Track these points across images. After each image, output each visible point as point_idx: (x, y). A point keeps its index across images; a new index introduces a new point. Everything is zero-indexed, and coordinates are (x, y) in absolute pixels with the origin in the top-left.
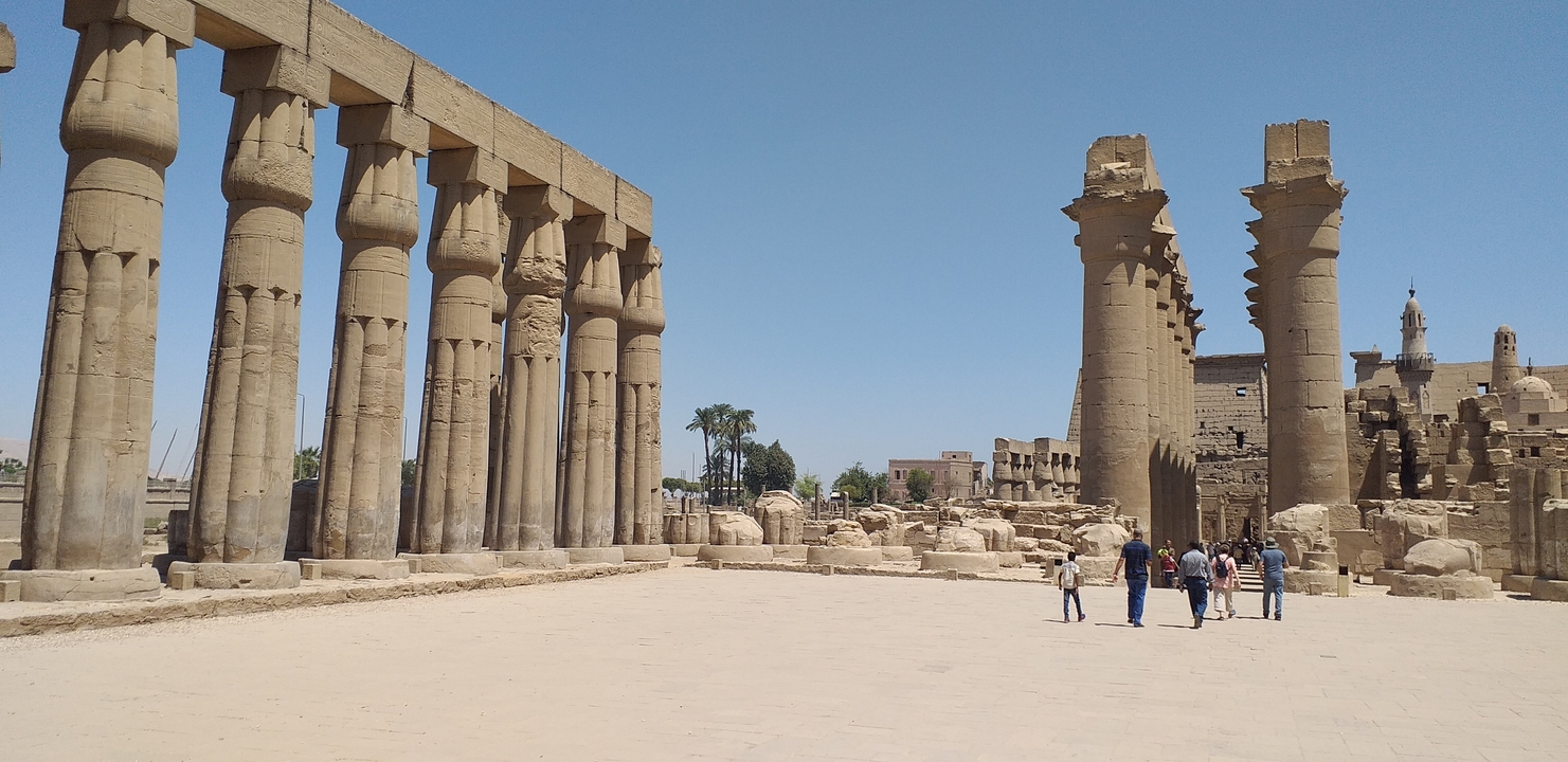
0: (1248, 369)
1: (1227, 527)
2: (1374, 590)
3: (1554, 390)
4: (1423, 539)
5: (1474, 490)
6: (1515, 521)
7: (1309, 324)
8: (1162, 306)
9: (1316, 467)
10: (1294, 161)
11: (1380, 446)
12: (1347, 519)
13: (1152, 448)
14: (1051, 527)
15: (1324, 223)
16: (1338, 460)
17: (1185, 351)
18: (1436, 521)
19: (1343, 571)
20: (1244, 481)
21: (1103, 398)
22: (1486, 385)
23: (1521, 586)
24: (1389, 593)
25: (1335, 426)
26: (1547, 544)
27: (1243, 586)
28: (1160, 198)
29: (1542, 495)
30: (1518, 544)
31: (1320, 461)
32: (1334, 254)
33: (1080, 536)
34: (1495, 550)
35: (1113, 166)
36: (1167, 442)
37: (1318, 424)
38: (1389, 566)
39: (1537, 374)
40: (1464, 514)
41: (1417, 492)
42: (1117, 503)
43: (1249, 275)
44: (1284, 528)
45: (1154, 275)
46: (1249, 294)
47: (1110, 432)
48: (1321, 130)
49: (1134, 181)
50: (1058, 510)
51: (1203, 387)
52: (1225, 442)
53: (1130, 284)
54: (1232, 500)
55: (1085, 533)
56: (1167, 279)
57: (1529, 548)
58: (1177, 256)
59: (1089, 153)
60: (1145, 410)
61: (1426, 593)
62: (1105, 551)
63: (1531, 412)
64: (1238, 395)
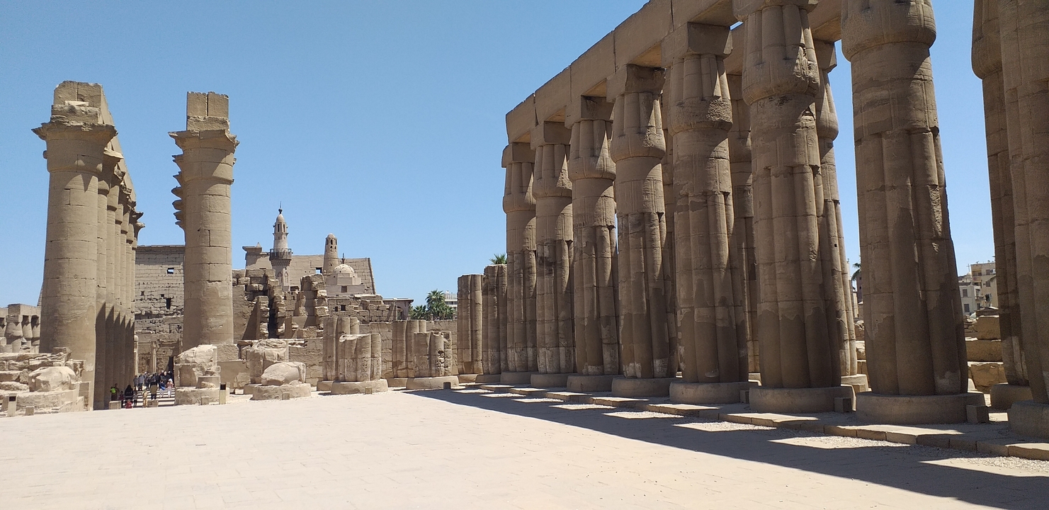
0: (177, 256)
1: (157, 364)
2: (243, 398)
3: (355, 272)
4: (273, 363)
5: (306, 331)
6: (325, 350)
7: (211, 227)
8: (111, 208)
9: (212, 320)
10: (205, 118)
11: (257, 306)
12: (230, 353)
13: (99, 309)
14: (11, 372)
15: (223, 161)
16: (227, 316)
17: (130, 242)
18: (282, 352)
19: (223, 387)
20: (170, 332)
21: (61, 274)
22: (320, 269)
23: (327, 387)
24: (251, 399)
25: (226, 293)
26: (340, 361)
27: (160, 403)
28: (111, 132)
29: (340, 332)
30: (326, 363)
31: (215, 316)
32: (230, 182)
33: (34, 377)
34: (314, 367)
35: (75, 103)
36: (111, 305)
37: (215, 292)
38: (253, 382)
39: (346, 263)
40: (299, 346)
41: (278, 334)
42: (68, 350)
43: (175, 191)
44: (187, 362)
45: (105, 185)
46: (176, 204)
47: (65, 298)
48: (224, 100)
49: (91, 116)
50: (19, 359)
51: (144, 268)
52: (159, 305)
53: (85, 190)
54: (162, 344)
55: (38, 375)
56: (117, 189)
57: (332, 365)
58: (124, 174)
59: (56, 91)
60: (94, 282)
61: (273, 397)
62: (54, 387)
63: (344, 285)
64: (168, 273)
